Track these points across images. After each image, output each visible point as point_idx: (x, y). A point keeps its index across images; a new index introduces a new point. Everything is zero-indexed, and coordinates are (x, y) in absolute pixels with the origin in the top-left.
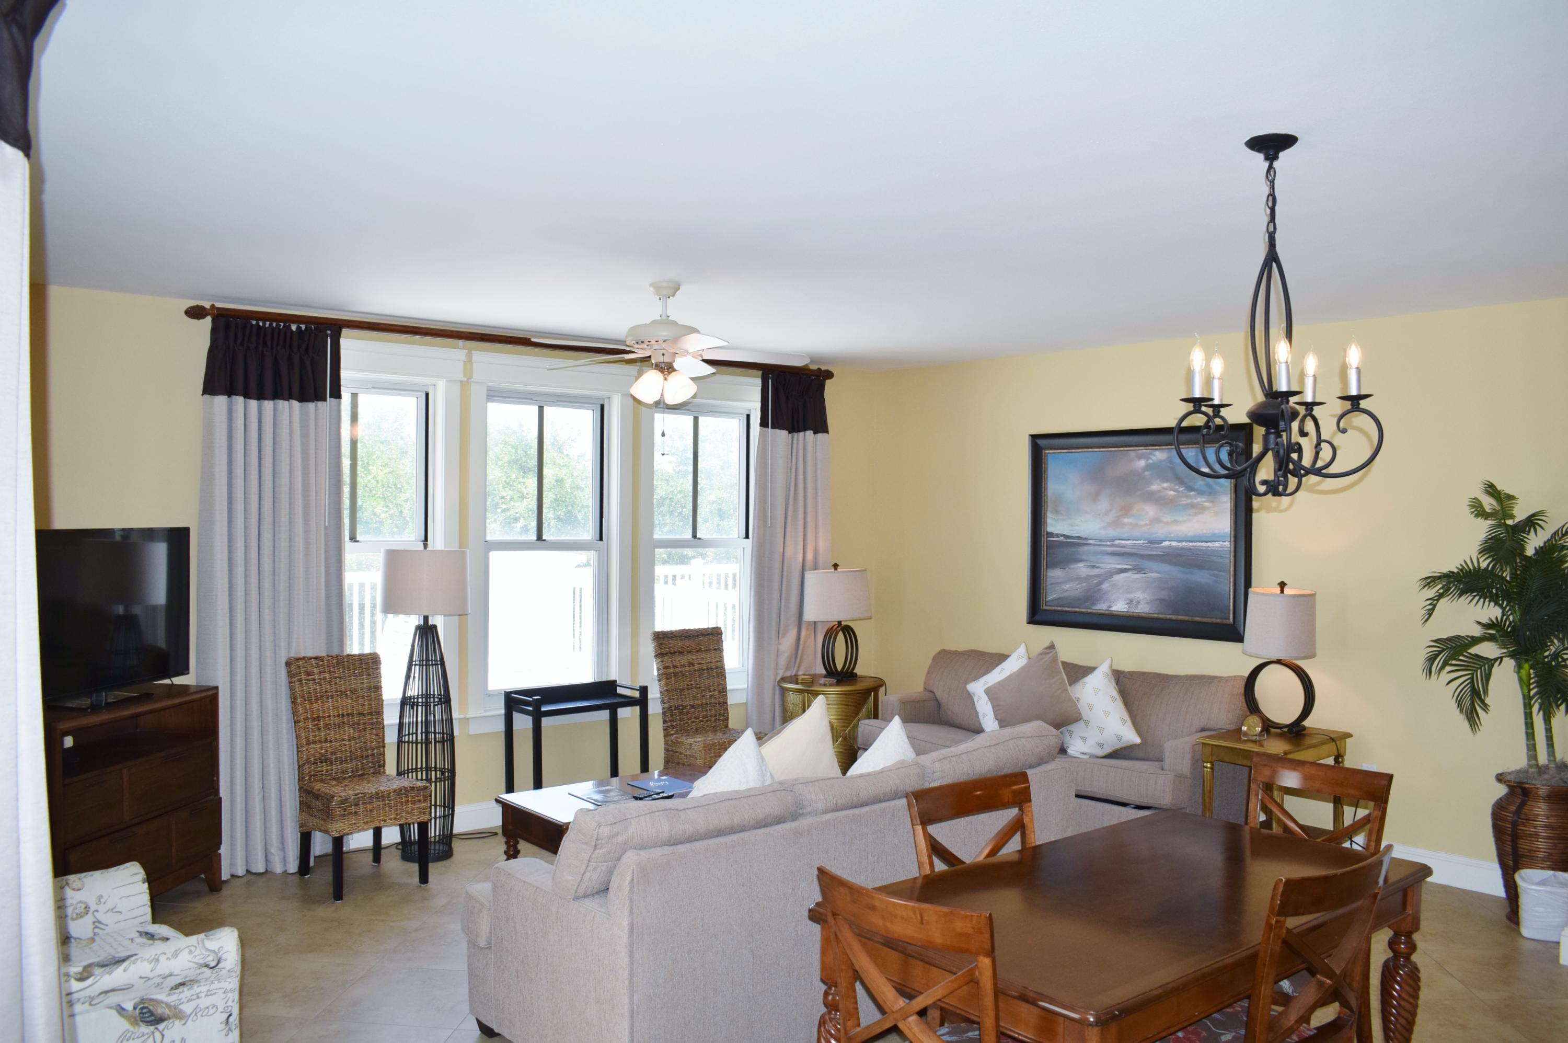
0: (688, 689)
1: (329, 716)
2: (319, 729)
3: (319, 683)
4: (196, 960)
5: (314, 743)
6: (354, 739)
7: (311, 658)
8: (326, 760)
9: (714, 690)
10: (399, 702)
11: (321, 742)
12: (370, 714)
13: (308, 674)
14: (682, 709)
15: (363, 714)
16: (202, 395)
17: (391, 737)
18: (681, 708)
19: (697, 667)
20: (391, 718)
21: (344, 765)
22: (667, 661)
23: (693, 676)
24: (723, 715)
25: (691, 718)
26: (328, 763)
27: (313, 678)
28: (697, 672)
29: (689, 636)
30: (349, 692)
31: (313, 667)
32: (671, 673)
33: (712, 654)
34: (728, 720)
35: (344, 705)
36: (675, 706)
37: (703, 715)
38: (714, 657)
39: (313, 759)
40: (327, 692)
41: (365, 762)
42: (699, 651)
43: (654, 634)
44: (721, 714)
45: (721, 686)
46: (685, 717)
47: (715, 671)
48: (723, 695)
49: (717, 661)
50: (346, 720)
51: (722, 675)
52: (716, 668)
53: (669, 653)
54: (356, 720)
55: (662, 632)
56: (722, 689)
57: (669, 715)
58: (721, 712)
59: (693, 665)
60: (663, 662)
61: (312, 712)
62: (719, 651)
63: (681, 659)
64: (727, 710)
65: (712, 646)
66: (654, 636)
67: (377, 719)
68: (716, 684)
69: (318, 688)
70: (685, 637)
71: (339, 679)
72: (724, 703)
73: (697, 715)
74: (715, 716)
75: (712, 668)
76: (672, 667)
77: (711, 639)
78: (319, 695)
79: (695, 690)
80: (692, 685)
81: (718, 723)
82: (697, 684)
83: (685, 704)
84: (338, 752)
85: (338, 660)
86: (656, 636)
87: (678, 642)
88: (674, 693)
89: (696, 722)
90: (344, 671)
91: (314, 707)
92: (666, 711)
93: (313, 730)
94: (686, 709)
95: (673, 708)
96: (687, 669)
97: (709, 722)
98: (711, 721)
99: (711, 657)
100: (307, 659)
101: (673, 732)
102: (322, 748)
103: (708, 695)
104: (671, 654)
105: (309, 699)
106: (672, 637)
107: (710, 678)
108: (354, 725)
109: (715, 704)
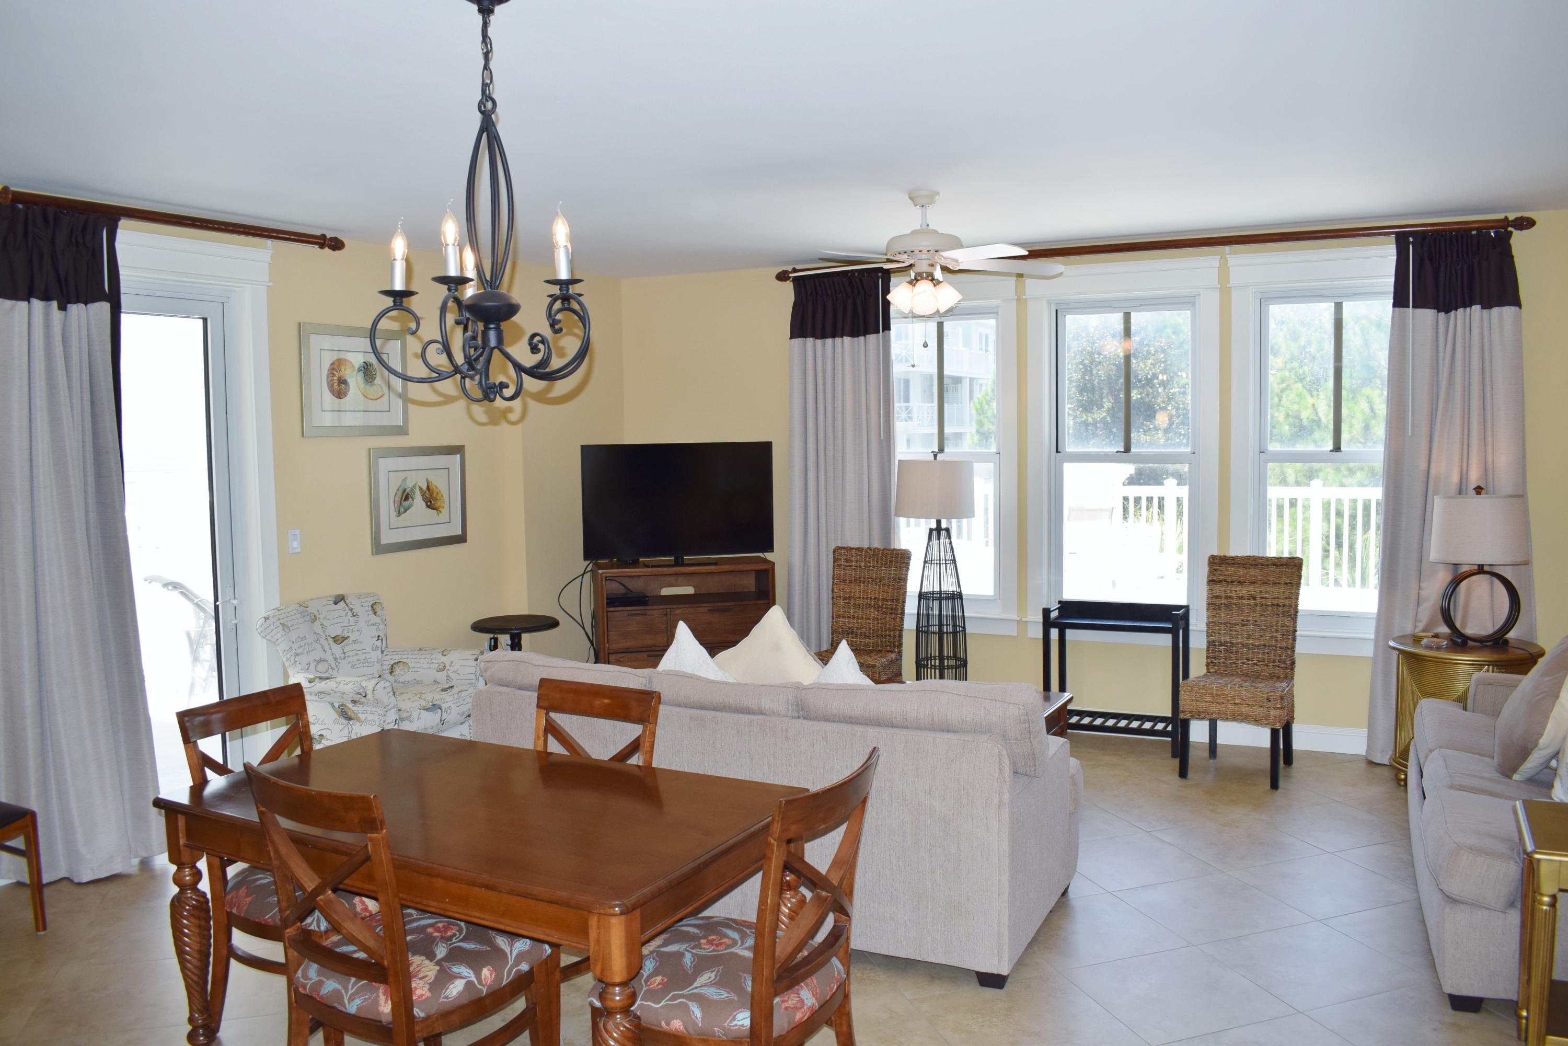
0: (1243, 625)
1: (859, 598)
2: (849, 607)
3: (854, 569)
4: (355, 689)
5: (844, 617)
6: (877, 619)
7: (852, 549)
8: (852, 633)
9: (1277, 631)
10: (918, 595)
11: (849, 617)
12: (892, 600)
13: (847, 561)
14: (1230, 647)
15: (887, 600)
16: (791, 338)
17: (910, 624)
18: (1229, 645)
19: (1259, 601)
20: (911, 607)
21: (867, 640)
22: (1219, 589)
23: (1252, 611)
24: (1284, 662)
25: (1241, 658)
26: (854, 635)
27: (851, 564)
28: (1258, 607)
29: (1256, 565)
30: (878, 580)
31: (852, 556)
32: (1221, 604)
33: (1283, 588)
34: (1292, 669)
35: (873, 590)
36: (1221, 642)
37: (1259, 658)
38: (1283, 592)
39: (840, 630)
40: (860, 578)
41: (884, 640)
42: (1266, 583)
43: (1210, 558)
44: (1283, 660)
45: (1286, 628)
46: (1233, 656)
47: (1281, 608)
48: (1289, 639)
49: (1286, 598)
50: (872, 603)
51: (1290, 615)
52: (1284, 606)
53: (1225, 581)
54: (880, 604)
55: (1221, 557)
56: (1287, 631)
57: (1211, 651)
58: (1283, 658)
59: (1254, 599)
60: (1212, 590)
61: (845, 592)
62: (1292, 586)
63: (1240, 590)
64: (1291, 657)
65: (1284, 579)
66: (1209, 560)
67: (896, 605)
68: (1279, 624)
69: (853, 573)
70: (1252, 565)
71: (871, 568)
72: (1288, 648)
73: (1250, 656)
74: (1274, 661)
75: (1278, 605)
76: (1227, 597)
77: (1287, 570)
78: (853, 579)
79: (1252, 627)
80: (1248, 621)
81: (1277, 671)
82: (1256, 621)
83: (1235, 641)
84: (863, 628)
85: (874, 552)
86: (1211, 560)
87: (1241, 570)
88: (1223, 627)
89: (1248, 664)
90: (877, 562)
91: (847, 589)
92: (1209, 645)
93: (844, 607)
94: (1236, 647)
95: (1217, 644)
96: (1246, 602)
97: (1266, 667)
98: (1267, 666)
99: (1281, 592)
100: (850, 549)
101: (1212, 670)
102: (849, 622)
103: (1268, 635)
104: (1228, 582)
105: (844, 581)
106: (1233, 564)
107: (1276, 616)
108: (878, 608)
109: (1276, 647)
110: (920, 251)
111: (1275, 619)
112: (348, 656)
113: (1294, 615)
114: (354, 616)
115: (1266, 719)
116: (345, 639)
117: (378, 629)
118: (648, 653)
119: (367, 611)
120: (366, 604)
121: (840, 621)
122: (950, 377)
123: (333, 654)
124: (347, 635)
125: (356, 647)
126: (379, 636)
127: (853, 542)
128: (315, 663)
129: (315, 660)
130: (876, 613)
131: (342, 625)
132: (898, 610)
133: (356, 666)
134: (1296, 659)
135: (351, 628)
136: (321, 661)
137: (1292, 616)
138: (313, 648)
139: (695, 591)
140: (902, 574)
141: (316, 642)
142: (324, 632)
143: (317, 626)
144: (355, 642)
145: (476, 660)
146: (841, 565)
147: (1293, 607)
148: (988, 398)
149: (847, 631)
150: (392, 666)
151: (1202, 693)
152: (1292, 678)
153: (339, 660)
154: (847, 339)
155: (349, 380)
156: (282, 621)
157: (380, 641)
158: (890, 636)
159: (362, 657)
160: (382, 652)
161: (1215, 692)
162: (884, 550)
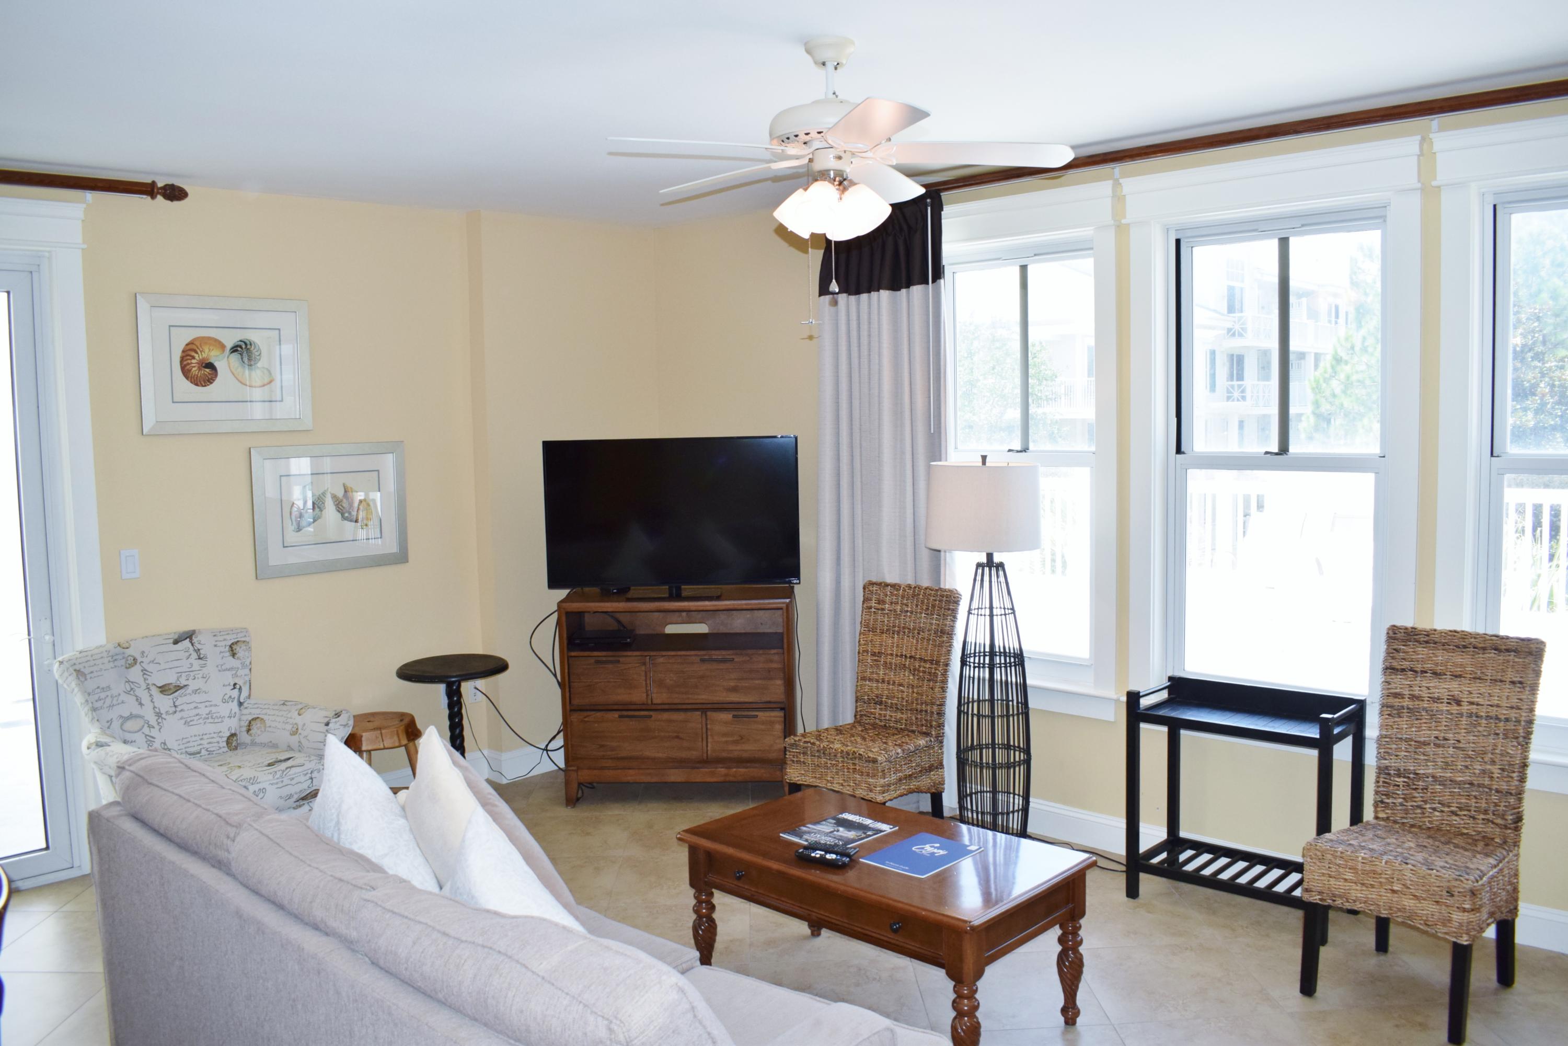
0: (1437, 745)
1: (892, 655)
2: (879, 667)
3: (888, 614)
5: (870, 680)
6: (912, 686)
7: (887, 585)
8: (881, 703)
9: (1493, 762)
11: (877, 681)
12: (931, 662)
13: (880, 602)
15: (925, 661)
18: (1412, 776)
19: (1465, 708)
21: (899, 715)
22: (1400, 683)
23: (1454, 723)
24: (1503, 817)
25: (1432, 801)
26: (883, 707)
27: (883, 607)
28: (1464, 718)
29: (1465, 647)
30: (916, 632)
31: (886, 595)
32: (1403, 707)
33: (1507, 688)
34: (1517, 829)
35: (909, 645)
36: (1399, 770)
37: (1460, 803)
38: (1508, 698)
39: (866, 697)
40: (894, 626)
41: (919, 716)
42: (1480, 678)
43: (1389, 629)
44: (1501, 812)
45: (1508, 758)
46: (1417, 795)
47: (1502, 724)
48: (1512, 777)
49: (1512, 708)
50: (907, 663)
51: (1517, 738)
52: (1507, 720)
53: (1412, 670)
54: (917, 665)
55: (1406, 629)
56: (1510, 765)
57: (1381, 784)
58: (1501, 808)
59: (1458, 703)
60: (1389, 683)
61: (873, 646)
62: (1524, 688)
63: (1435, 687)
64: (1515, 809)
65: (1510, 675)
66: (1388, 633)
67: (936, 669)
68: (1497, 751)
69: (886, 620)
70: (1458, 647)
71: (909, 614)
72: (1511, 794)
73: (1446, 799)
74: (1486, 812)
75: (1497, 718)
76: (1413, 697)
77: (1517, 660)
78: (885, 628)
79: (1451, 750)
80: (1446, 739)
81: (1489, 829)
82: (1459, 741)
83: (1421, 772)
84: (894, 697)
85: (914, 591)
86: (1391, 632)
87: (1439, 653)
88: (1403, 746)
89: (1442, 811)
90: (917, 606)
91: (877, 640)
92: (1380, 773)
93: (871, 666)
94: (1424, 781)
95: (1392, 772)
96: (1444, 707)
97: (1471, 821)
98: (1474, 818)
99: (1503, 696)
100: (884, 585)
101: (1381, 815)
102: (877, 688)
103: (1478, 767)
104: (1416, 672)
105: (873, 630)
106: (1427, 642)
107: (1492, 736)
108: (914, 671)
109: (1491, 789)
110: (819, 133)
111: (1491, 740)
112: (182, 710)
113: (1524, 738)
114: (200, 658)
115: (1444, 925)
116: (178, 688)
117: (235, 675)
118: (619, 713)
119: (221, 652)
120: (223, 643)
121: (865, 685)
122: (1294, 353)
123: (154, 707)
124: (183, 682)
125: (197, 698)
126: (235, 684)
127: (891, 577)
128: (121, 721)
129: (121, 717)
130: (911, 677)
131: (179, 670)
132: (937, 677)
133: (191, 723)
134: (1524, 812)
135: (192, 674)
136: (132, 717)
137: (1521, 739)
138: (120, 701)
139: (709, 630)
140: (946, 625)
141: (128, 693)
142: (145, 679)
143: (135, 674)
144: (195, 692)
145: (327, 724)
146: (871, 608)
147: (1523, 723)
148: (1327, 376)
149: (874, 700)
150: (250, 722)
151: (1339, 865)
152: (1516, 844)
153: (164, 716)
154: (885, 294)
155: (217, 364)
156: (77, 667)
157: (236, 691)
158: (926, 711)
159: (203, 711)
160: (240, 704)
161: (1360, 866)
162: (926, 588)
